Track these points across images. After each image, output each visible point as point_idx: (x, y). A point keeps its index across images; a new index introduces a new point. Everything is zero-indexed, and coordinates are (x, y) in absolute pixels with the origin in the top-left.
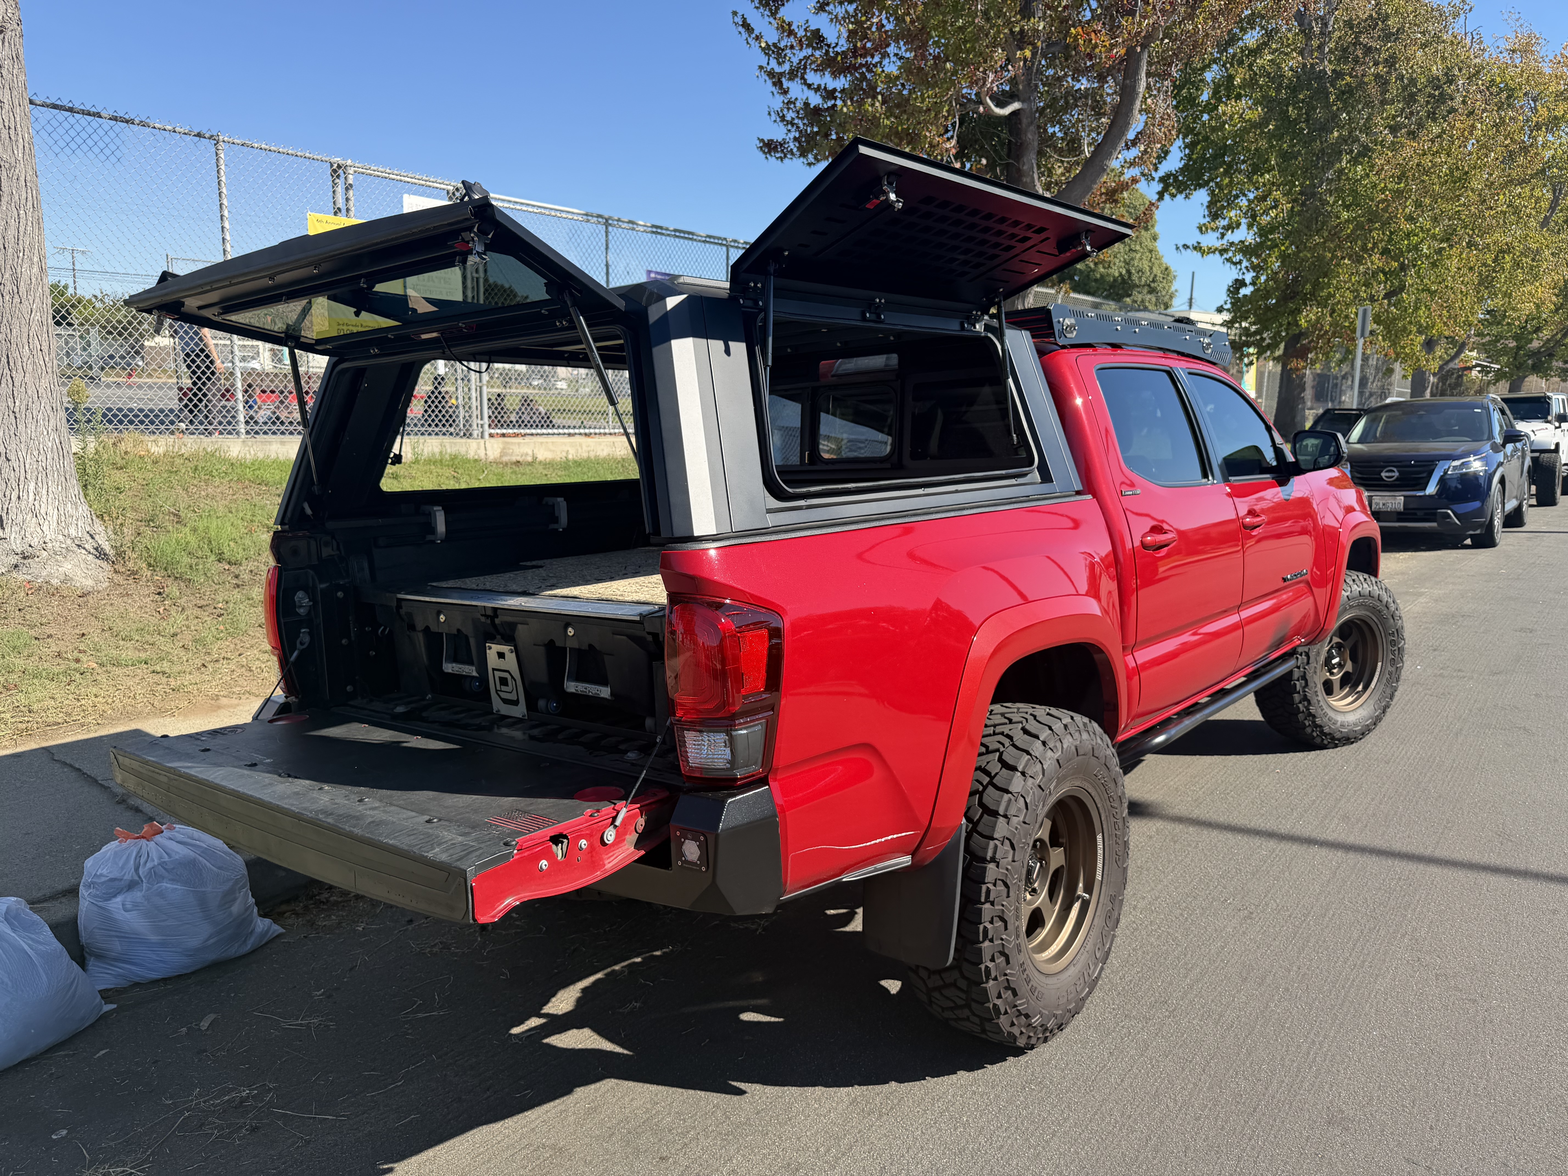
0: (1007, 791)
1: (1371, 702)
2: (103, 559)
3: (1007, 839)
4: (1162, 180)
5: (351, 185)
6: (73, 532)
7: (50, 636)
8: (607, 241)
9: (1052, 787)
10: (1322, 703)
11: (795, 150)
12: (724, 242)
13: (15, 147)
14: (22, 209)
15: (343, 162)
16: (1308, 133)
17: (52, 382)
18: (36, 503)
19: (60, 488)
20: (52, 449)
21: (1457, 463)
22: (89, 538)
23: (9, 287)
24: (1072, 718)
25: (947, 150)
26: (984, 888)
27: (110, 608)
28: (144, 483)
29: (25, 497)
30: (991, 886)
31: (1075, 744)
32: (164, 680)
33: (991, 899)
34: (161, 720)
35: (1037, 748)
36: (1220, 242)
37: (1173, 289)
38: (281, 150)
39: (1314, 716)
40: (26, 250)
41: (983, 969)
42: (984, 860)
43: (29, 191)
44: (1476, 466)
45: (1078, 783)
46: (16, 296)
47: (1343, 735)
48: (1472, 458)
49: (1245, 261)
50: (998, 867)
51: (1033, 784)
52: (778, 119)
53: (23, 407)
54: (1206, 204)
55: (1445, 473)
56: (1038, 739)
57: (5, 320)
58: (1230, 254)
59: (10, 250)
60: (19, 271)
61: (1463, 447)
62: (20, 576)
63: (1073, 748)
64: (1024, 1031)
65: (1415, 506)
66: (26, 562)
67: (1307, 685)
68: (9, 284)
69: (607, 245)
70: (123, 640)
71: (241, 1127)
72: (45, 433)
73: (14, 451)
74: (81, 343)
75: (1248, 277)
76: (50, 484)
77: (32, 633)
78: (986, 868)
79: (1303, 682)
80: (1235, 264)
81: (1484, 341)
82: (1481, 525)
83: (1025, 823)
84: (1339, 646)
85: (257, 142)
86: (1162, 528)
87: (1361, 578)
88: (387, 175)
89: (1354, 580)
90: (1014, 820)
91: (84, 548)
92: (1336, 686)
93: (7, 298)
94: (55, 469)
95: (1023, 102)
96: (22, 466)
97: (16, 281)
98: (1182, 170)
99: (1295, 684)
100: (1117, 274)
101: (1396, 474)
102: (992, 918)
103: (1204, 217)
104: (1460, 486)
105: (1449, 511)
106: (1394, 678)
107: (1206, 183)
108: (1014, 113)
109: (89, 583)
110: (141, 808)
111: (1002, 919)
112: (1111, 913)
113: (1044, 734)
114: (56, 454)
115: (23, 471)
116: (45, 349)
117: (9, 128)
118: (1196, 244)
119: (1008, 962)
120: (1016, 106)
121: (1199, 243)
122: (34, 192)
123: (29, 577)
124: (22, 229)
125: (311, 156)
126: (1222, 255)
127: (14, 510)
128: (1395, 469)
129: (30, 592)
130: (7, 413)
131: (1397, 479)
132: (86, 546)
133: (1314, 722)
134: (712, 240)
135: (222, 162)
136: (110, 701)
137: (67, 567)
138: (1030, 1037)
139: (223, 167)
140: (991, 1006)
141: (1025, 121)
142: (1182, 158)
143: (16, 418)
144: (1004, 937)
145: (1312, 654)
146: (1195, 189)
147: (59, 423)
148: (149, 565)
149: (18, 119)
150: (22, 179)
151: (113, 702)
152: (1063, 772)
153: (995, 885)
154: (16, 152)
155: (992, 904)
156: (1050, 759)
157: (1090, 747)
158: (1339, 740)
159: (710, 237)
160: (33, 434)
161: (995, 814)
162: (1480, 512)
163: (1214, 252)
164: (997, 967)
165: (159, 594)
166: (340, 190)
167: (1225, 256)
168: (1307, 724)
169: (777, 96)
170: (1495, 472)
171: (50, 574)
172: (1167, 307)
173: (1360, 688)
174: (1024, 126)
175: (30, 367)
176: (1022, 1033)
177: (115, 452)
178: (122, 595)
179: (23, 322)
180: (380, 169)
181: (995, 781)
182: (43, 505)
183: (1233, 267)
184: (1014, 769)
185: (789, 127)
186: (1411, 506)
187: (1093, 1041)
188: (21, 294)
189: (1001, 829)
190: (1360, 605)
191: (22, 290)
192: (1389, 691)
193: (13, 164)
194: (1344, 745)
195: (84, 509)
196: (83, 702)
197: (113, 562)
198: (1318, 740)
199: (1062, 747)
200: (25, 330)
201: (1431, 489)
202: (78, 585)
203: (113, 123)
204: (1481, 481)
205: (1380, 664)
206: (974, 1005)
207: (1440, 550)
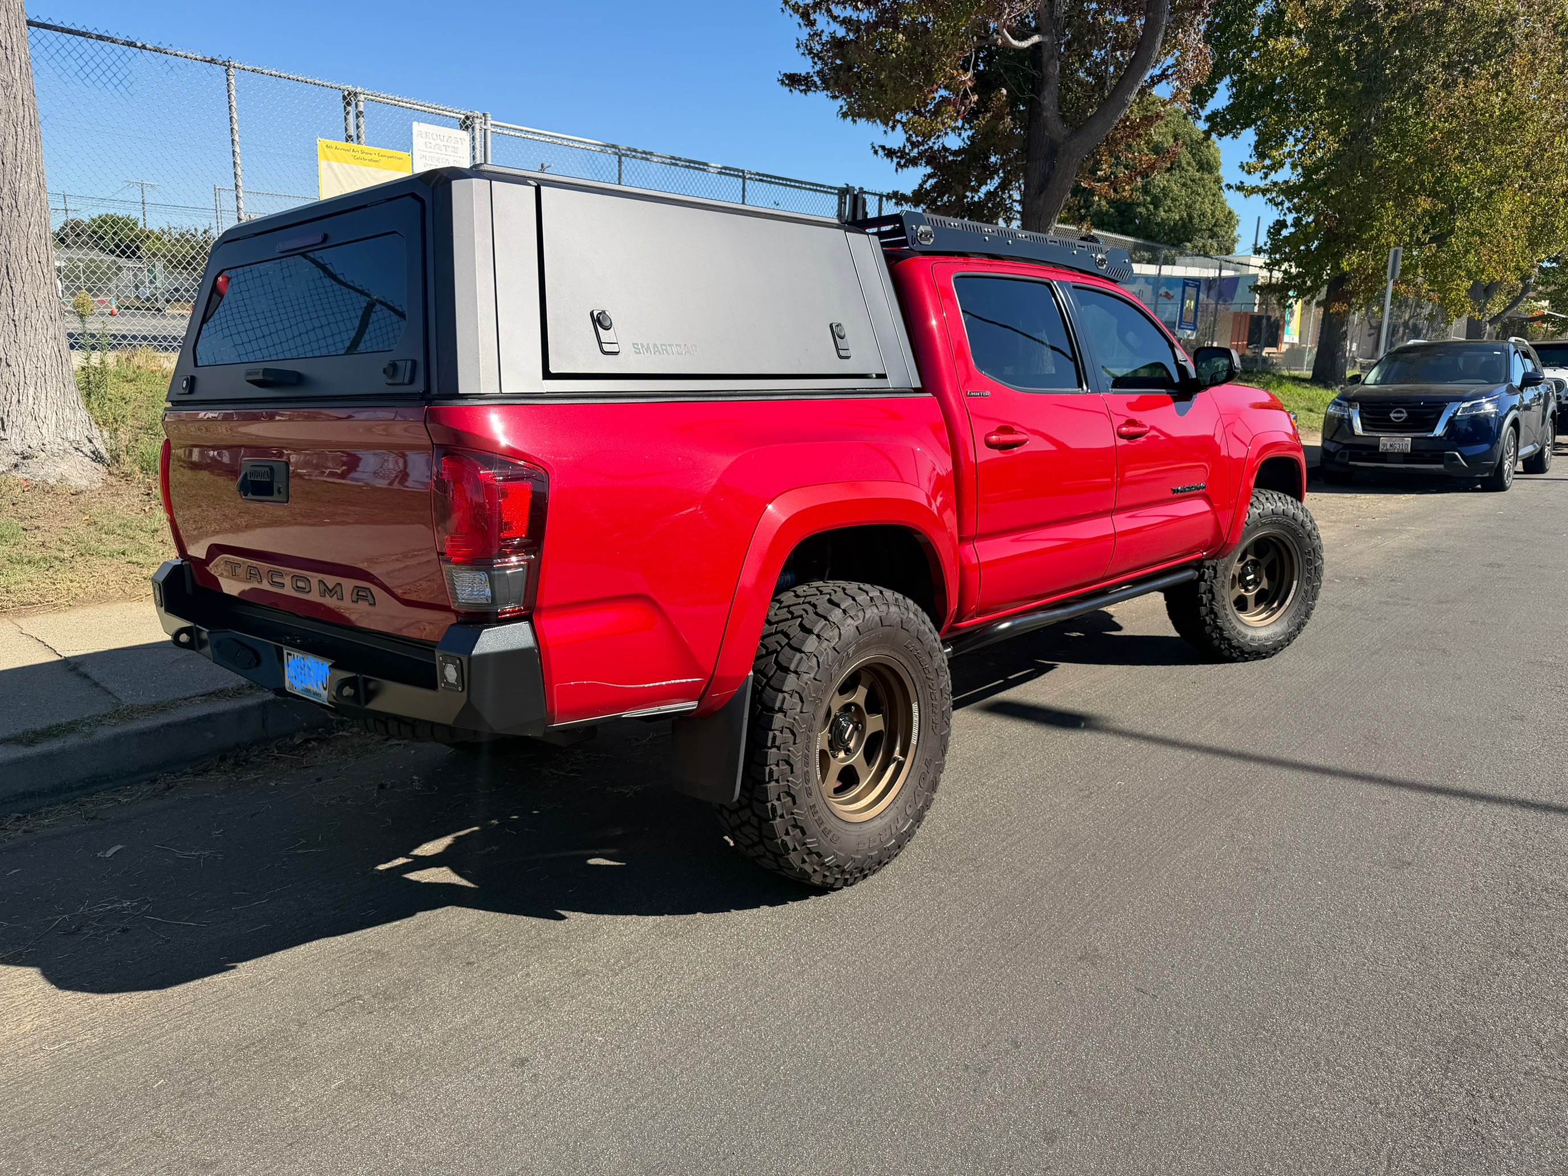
0: (801, 651)
1: (1286, 619)
2: (99, 462)
3: (796, 692)
4: (1208, 118)
5: (361, 112)
6: (71, 435)
7: (37, 528)
8: (619, 171)
9: (850, 651)
10: (1230, 617)
11: (819, 83)
12: (741, 174)
13: (12, 67)
14: (20, 126)
15: (353, 89)
16: (1356, 70)
17: (50, 293)
18: (35, 407)
19: (58, 393)
20: (51, 357)
21: (1467, 405)
22: (86, 441)
23: (8, 201)
24: (881, 592)
25: (964, 82)
26: (771, 734)
27: (98, 505)
28: (150, 395)
29: (25, 401)
30: (777, 733)
31: (880, 614)
32: (138, 570)
33: (777, 744)
34: (129, 604)
35: (836, 615)
36: (1264, 182)
37: (1235, 233)
38: (291, 76)
39: (1221, 629)
40: (24, 165)
41: (770, 807)
42: (772, 710)
43: (26, 109)
44: (1489, 408)
45: (886, 652)
46: (15, 210)
47: (1253, 649)
48: (1484, 400)
49: (1286, 202)
50: (785, 716)
51: (828, 646)
52: (807, 52)
53: (23, 316)
54: (1253, 144)
55: (1455, 414)
56: (840, 607)
57: (4, 233)
58: (1274, 194)
59: (9, 166)
60: (17, 186)
61: (1474, 389)
62: (19, 475)
63: (878, 619)
64: (818, 869)
65: (1425, 448)
66: (25, 461)
67: (1213, 598)
68: (7, 198)
69: (620, 175)
70: (106, 533)
71: (115, 929)
72: (44, 341)
73: (14, 357)
74: (149, 277)
75: (1290, 219)
76: (48, 390)
77: (22, 524)
78: (773, 717)
79: (1210, 595)
80: (1276, 205)
81: (1549, 290)
82: (1489, 468)
83: (815, 679)
84: (1255, 564)
85: (267, 68)
86: (1013, 430)
87: (1275, 496)
88: (396, 102)
89: (1267, 499)
90: (806, 677)
91: (81, 451)
92: (1251, 603)
93: (6, 211)
94: (53, 375)
95: (1043, 35)
96: (22, 372)
97: (15, 195)
98: (1229, 109)
99: (1202, 597)
100: (1177, 218)
101: (1405, 415)
102: (778, 761)
103: (1251, 156)
104: (1470, 429)
105: (1457, 453)
106: (1310, 595)
107: (1254, 122)
108: (1036, 46)
109: (83, 483)
110: (90, 675)
111: (788, 763)
112: (926, 776)
113: (846, 604)
114: (55, 361)
115: (22, 377)
116: (44, 261)
117: (6, 48)
118: (1239, 184)
119: (794, 803)
120: (1035, 39)
121: (1242, 183)
122: (32, 110)
123: (27, 476)
124: (19, 146)
125: (321, 82)
126: (1264, 195)
127: (15, 412)
128: (1404, 411)
129: (26, 489)
130: (7, 321)
131: (1406, 420)
132: (83, 449)
133: (1221, 635)
134: (728, 172)
135: (232, 87)
136: (83, 586)
137: (64, 468)
138: (825, 876)
139: (233, 92)
140: (780, 841)
141: (1046, 55)
142: (1230, 97)
143: (15, 325)
144: (790, 779)
145: (1219, 569)
146: (1242, 129)
147: (57, 333)
148: (142, 468)
149: (14, 40)
150: (19, 97)
151: (87, 587)
152: (863, 639)
153: (781, 732)
154: (12, 71)
155: (779, 748)
156: (849, 627)
157: (899, 619)
158: (1249, 653)
159: (726, 168)
160: (32, 341)
161: (786, 670)
162: (1489, 455)
163: (1257, 192)
164: (783, 805)
165: (148, 494)
166: (351, 117)
167: (1268, 196)
168: (1215, 637)
169: (804, 28)
170: (1507, 415)
171: (47, 474)
172: (1229, 252)
173: (1275, 605)
174: (1045, 59)
175: (29, 278)
176: (815, 871)
177: (127, 367)
178: (112, 495)
179: (22, 234)
180: (390, 97)
181: (791, 642)
182: (42, 409)
183: (1274, 207)
184: (809, 632)
185: (816, 59)
186: (1421, 448)
187: (894, 887)
188: (19, 207)
189: (791, 682)
190: (1272, 523)
191: (21, 204)
192: (1303, 609)
193: (10, 83)
194: (1255, 659)
195: (83, 414)
196: (58, 586)
197: (108, 465)
198: (1227, 653)
199: (864, 617)
200: (24, 242)
201: (1439, 430)
202: (73, 484)
203: (126, 48)
204: (1492, 424)
205: (1295, 583)
206: (766, 841)
207: (1448, 492)
